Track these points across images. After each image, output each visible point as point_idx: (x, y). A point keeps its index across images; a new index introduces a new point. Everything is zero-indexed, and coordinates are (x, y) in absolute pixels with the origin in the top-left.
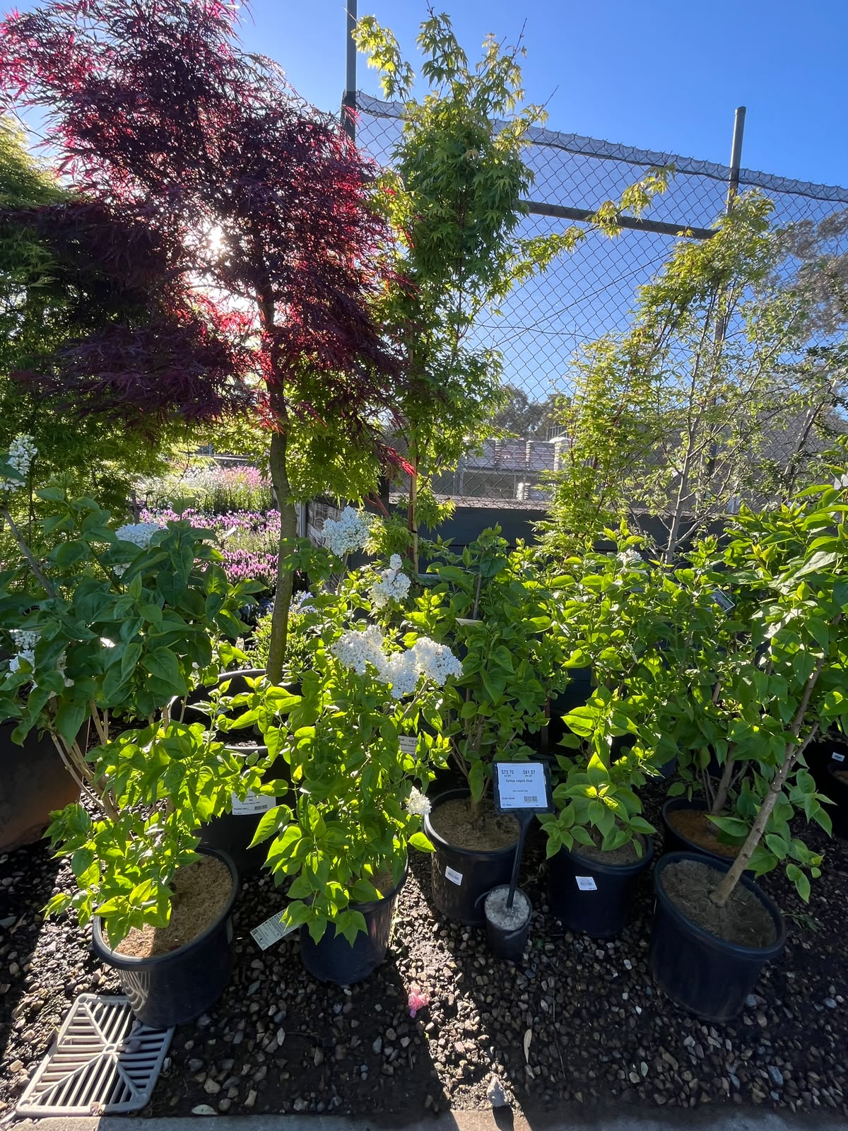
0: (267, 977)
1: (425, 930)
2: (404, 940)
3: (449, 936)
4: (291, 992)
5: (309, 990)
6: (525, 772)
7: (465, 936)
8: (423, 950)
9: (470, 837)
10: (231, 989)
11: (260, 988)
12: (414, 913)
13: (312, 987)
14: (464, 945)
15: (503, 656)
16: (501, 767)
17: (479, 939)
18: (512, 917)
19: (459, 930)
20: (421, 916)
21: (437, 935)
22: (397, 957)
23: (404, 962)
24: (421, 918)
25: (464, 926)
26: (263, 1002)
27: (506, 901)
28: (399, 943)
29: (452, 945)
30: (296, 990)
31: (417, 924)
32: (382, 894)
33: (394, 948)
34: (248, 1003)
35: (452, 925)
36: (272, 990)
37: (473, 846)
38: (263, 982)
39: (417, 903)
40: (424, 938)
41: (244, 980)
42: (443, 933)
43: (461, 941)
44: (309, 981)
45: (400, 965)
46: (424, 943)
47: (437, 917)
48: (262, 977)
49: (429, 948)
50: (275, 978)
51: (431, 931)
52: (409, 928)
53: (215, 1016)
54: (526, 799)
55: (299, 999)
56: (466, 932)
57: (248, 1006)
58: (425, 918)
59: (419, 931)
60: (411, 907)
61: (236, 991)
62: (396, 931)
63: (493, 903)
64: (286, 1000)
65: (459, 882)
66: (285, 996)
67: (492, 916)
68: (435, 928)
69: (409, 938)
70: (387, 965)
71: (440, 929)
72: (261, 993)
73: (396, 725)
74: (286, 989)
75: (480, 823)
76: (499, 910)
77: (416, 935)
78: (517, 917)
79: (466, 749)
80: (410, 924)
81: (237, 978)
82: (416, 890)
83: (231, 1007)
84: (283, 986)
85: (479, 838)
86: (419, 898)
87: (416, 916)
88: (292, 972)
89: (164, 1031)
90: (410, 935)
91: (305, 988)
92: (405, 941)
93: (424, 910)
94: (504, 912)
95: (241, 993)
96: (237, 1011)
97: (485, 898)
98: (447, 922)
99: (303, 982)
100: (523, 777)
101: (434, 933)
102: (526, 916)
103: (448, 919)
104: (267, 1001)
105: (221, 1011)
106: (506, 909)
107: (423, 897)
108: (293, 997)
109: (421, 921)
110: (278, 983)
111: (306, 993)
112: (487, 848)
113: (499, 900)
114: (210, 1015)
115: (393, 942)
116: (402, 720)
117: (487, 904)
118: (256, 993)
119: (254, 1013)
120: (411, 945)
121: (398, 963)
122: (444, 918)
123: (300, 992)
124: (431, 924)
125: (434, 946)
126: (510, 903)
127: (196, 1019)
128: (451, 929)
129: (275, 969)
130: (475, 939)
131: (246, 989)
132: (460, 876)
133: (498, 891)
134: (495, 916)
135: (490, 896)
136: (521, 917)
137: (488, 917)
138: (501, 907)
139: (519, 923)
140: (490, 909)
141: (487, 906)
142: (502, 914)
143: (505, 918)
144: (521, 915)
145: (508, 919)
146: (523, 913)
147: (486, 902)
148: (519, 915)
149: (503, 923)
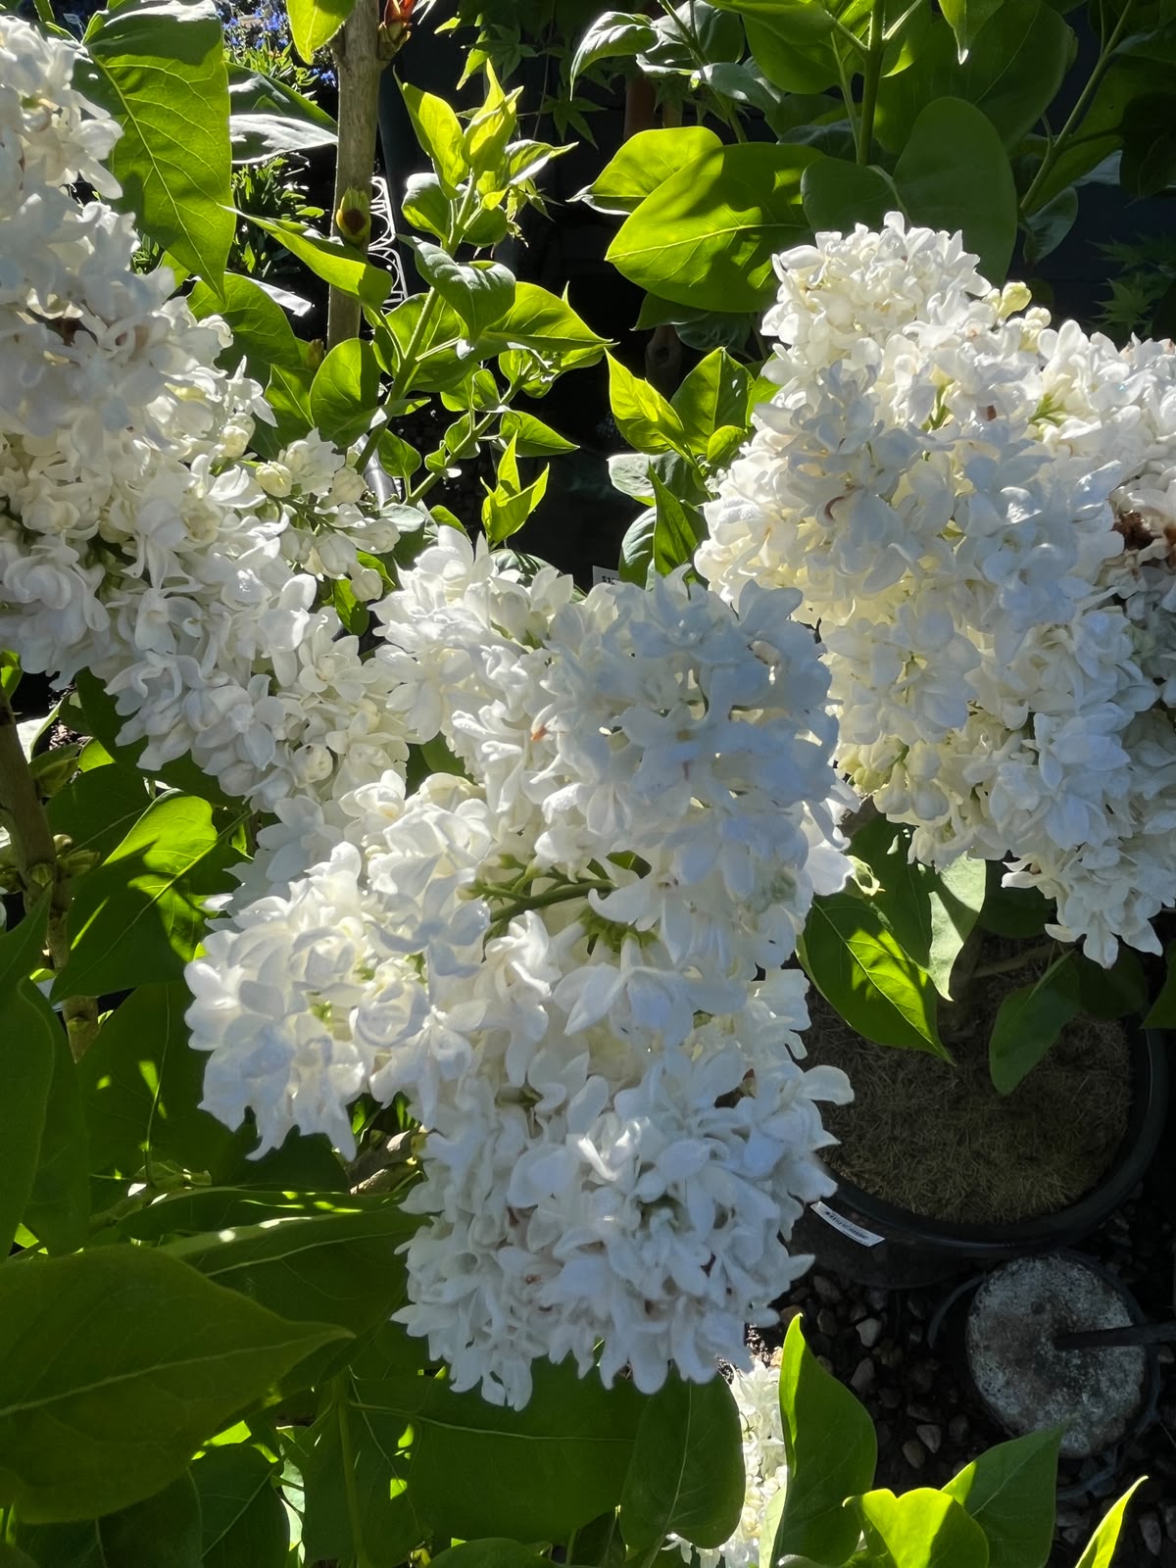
63: (1002, 1323)
67: (997, 1383)
76: (1024, 1356)
78: (1097, 1393)
94: (1041, 1366)
97: (966, 1305)
102: (1132, 1392)
106: (1049, 1351)
113: (1022, 1310)
117: (976, 1327)
133: (1015, 1267)
134: (1008, 1383)
135: (987, 1290)
136: (1112, 1393)
137: (980, 1384)
138: (1033, 1342)
139: (1108, 1419)
140: (987, 1348)
141: (976, 1336)
142: (1038, 1372)
143: (1049, 1393)
144: (1112, 1381)
145: (1060, 1398)
146: (1120, 1376)
147: (972, 1319)
148: (1104, 1384)
149: (1040, 1414)
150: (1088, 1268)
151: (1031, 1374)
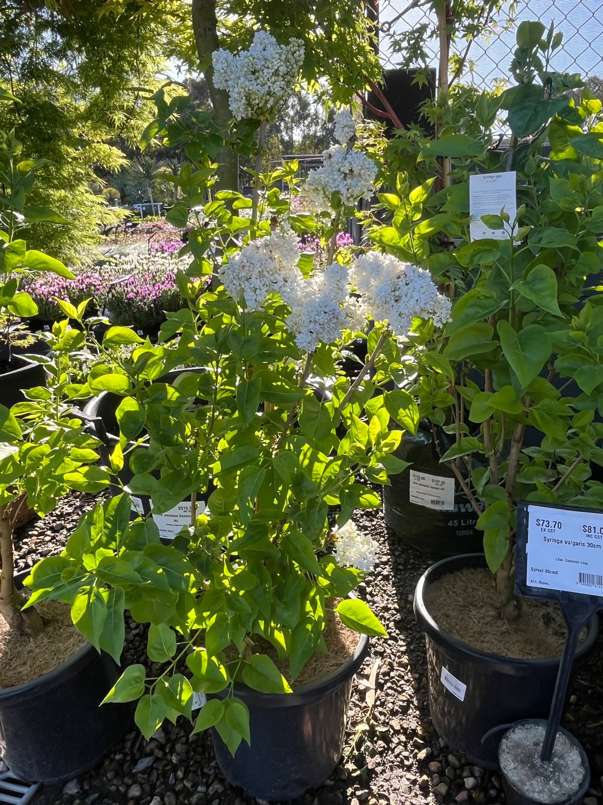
0: (165, 754)
1: (406, 754)
2: (368, 759)
3: (441, 773)
4: (188, 785)
5: (211, 790)
6: (588, 529)
7: (469, 782)
8: (395, 783)
9: (489, 629)
10: (118, 757)
11: (151, 767)
12: (396, 723)
13: (217, 787)
14: (462, 796)
15: (540, 286)
16: (535, 512)
17: (493, 792)
18: (547, 779)
19: (462, 767)
20: (405, 730)
21: (423, 766)
22: (351, 781)
23: (359, 793)
24: (405, 733)
25: (471, 764)
26: (147, 788)
27: (540, 748)
28: (360, 762)
29: (443, 789)
30: (195, 785)
31: (395, 740)
32: (292, 686)
33: (350, 766)
34: (130, 782)
35: (451, 758)
36: (165, 775)
37: (490, 644)
38: (157, 759)
39: (404, 710)
40: (401, 765)
41: (135, 751)
42: (434, 765)
43: (461, 787)
44: (216, 777)
45: (353, 794)
46: (399, 772)
47: (429, 739)
48: (160, 754)
49: (405, 783)
50: (174, 759)
51: (415, 756)
52: (381, 743)
53: (86, 787)
54: (582, 578)
55: (194, 799)
56: (472, 775)
57: (128, 787)
58: (411, 734)
59: (397, 751)
60: (394, 713)
61: (121, 763)
62: (359, 744)
63: (517, 745)
64: (177, 794)
65: (461, 695)
66: (178, 787)
67: (510, 766)
68: (422, 755)
69: (378, 759)
70: (332, 789)
71: (429, 758)
72: (149, 775)
73: (332, 415)
74: (183, 779)
75: (510, 609)
76: (525, 760)
77: (391, 757)
78: (557, 782)
79: (484, 481)
80: (385, 737)
81: (128, 745)
82: (409, 690)
83: (109, 780)
84: (180, 774)
85: (503, 634)
86: (409, 702)
87: (397, 728)
88: (198, 758)
89: (27, 785)
90: (381, 754)
91: (208, 786)
92: (370, 762)
93: (412, 722)
94: (533, 766)
95: (126, 767)
96: (113, 788)
97: (502, 734)
98: (445, 750)
99: (208, 776)
100: (582, 538)
101: (419, 761)
102: (575, 786)
103: (446, 747)
104: (153, 787)
105: (95, 783)
106: (538, 762)
107: (416, 703)
108: (189, 794)
109: (403, 738)
110: (175, 769)
111: (206, 793)
112: (515, 653)
113: (529, 743)
114: (81, 783)
115: (352, 757)
116: (342, 406)
117: (505, 744)
118: (143, 772)
119: (132, 799)
120: (379, 769)
121: (350, 791)
122: (442, 743)
123: (199, 788)
124: (419, 747)
125: (414, 782)
126: (547, 754)
127: (65, 783)
128: (448, 763)
129: (178, 747)
130: (485, 791)
131: (135, 762)
132: (463, 687)
133: (529, 727)
134: (515, 768)
135: (513, 731)
136: (565, 784)
137: (502, 766)
138: (531, 756)
139: (560, 793)
140: (508, 753)
141: (504, 747)
142: (530, 768)
143: (534, 777)
144: (566, 780)
145: (539, 780)
146: (570, 778)
147: (504, 741)
148: (562, 780)
149: (528, 783)
150: (564, 734)
151: (527, 768)
